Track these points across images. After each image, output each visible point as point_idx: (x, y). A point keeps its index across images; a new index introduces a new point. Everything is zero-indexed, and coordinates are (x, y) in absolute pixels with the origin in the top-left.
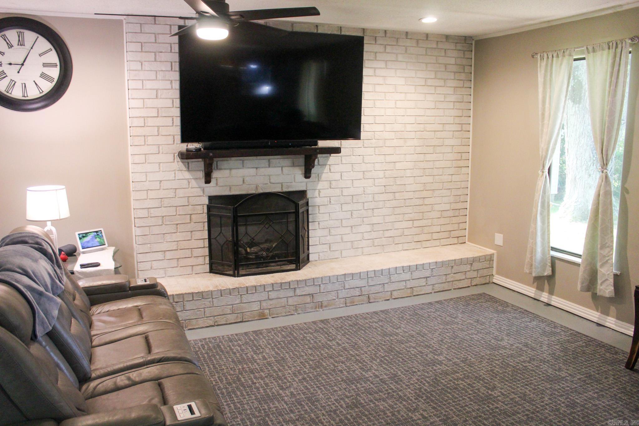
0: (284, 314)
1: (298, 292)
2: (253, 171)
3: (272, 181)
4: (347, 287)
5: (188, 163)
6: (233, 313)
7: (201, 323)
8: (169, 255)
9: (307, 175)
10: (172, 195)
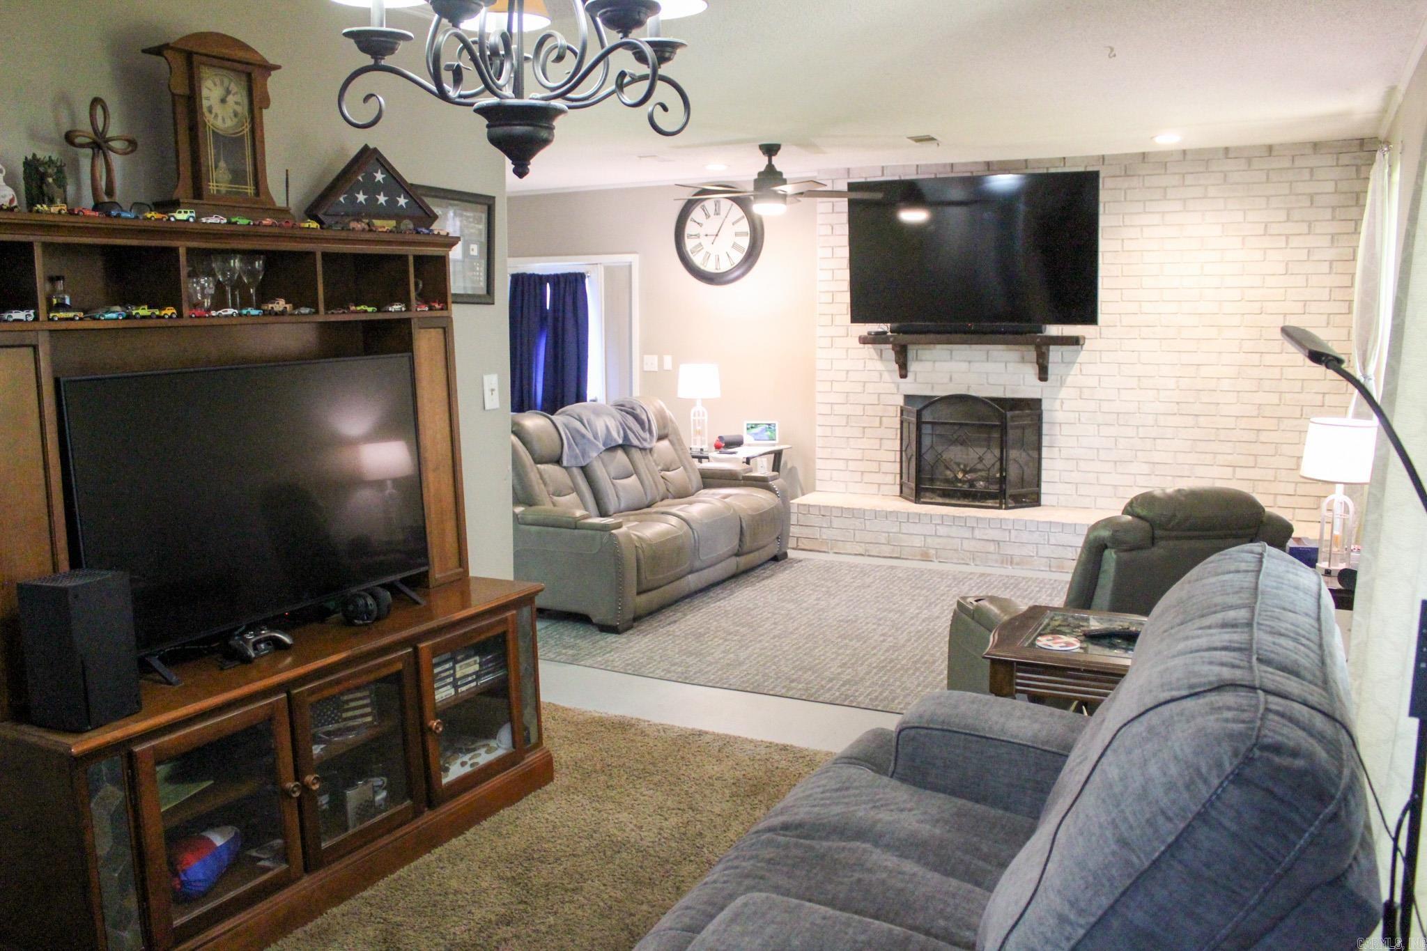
0: (955, 561)
1: (977, 534)
2: (964, 366)
3: (991, 381)
4: (1053, 541)
5: (881, 350)
6: (888, 544)
7: (849, 548)
8: (852, 465)
9: (1043, 375)
10: (860, 389)
